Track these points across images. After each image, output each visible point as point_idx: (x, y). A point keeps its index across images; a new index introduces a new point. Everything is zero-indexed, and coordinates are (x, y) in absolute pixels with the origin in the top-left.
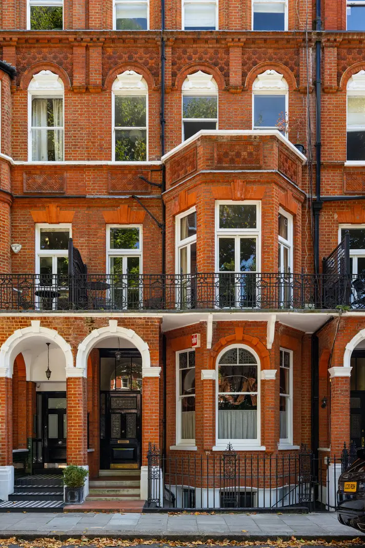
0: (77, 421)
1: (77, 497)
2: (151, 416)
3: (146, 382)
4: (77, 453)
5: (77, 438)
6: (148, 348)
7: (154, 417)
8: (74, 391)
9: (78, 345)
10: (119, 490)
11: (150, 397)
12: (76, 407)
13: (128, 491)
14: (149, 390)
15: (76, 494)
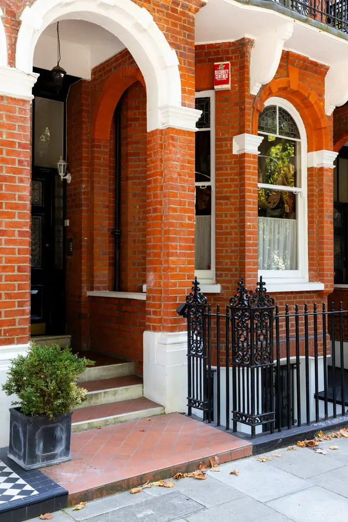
0: (17, 219)
1: (64, 442)
2: (182, 218)
3: (173, 138)
4: (16, 308)
5: (16, 265)
6: (179, 63)
7: (187, 221)
8: (10, 135)
9: (21, 8)
10: (96, 395)
11: (179, 174)
12: (12, 179)
13: (115, 393)
14: (178, 160)
15: (60, 433)
